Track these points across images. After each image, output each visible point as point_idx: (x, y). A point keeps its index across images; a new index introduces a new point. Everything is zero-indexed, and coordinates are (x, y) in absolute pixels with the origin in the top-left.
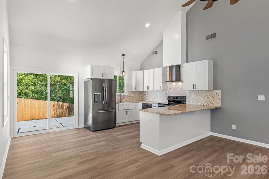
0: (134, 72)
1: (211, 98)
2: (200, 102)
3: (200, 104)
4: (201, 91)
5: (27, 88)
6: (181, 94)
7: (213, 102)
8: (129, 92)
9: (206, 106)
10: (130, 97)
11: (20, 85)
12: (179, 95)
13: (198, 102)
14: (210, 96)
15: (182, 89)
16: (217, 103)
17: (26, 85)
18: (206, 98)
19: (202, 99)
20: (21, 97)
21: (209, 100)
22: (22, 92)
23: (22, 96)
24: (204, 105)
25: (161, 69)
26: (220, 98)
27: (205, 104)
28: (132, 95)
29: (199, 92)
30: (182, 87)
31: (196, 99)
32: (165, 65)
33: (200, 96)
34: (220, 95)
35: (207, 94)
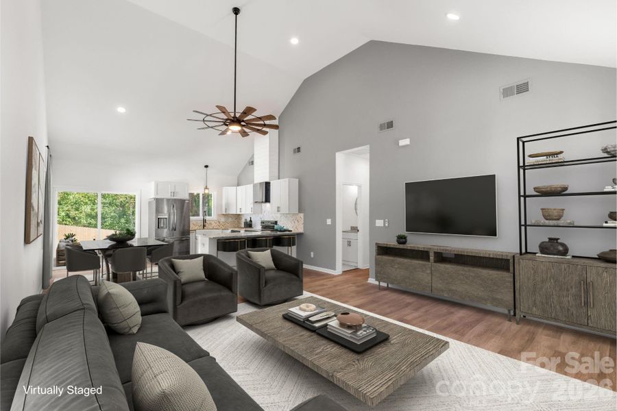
0: (225, 189)
1: (296, 222)
5: (77, 209)
7: (298, 228)
8: (218, 215)
10: (219, 223)
11: (65, 204)
16: (301, 228)
17: (76, 203)
18: (293, 222)
19: (290, 224)
20: (66, 224)
22: (68, 216)
23: (68, 223)
25: (252, 185)
26: (303, 222)
28: (223, 220)
32: (255, 182)
33: (288, 220)
34: (303, 218)
35: (293, 218)
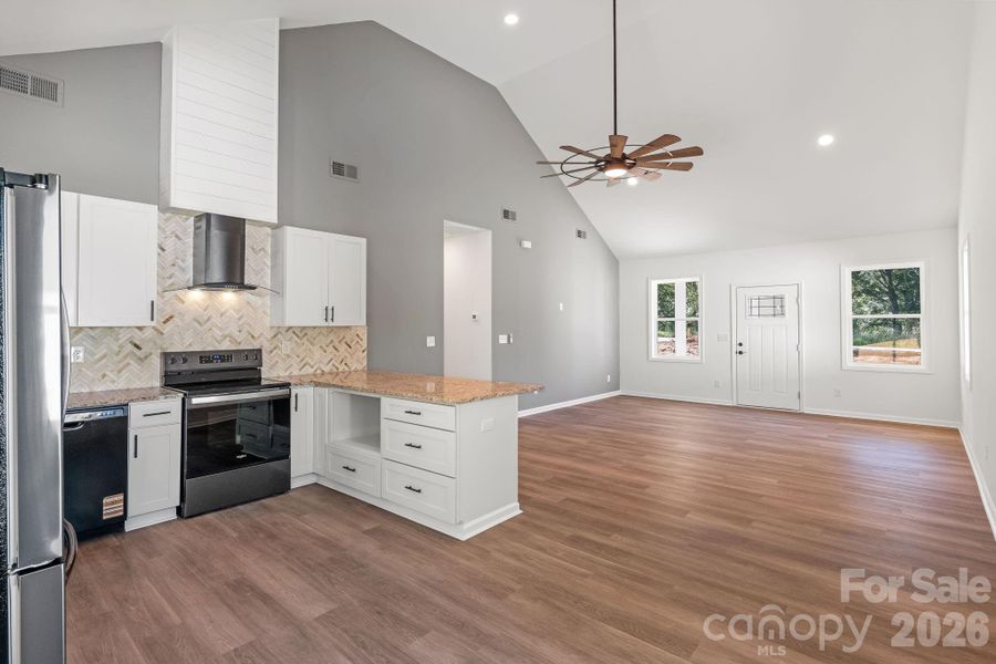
1: (343, 347)
2: (312, 363)
3: (312, 371)
4: (315, 328)
6: (233, 340)
7: (348, 361)
9: (331, 373)
12: (226, 346)
13: (305, 365)
14: (340, 342)
15: (240, 319)
16: (358, 360)
18: (331, 349)
19: (318, 353)
21: (338, 354)
24: (323, 373)
26: (364, 344)
27: (327, 369)
29: (310, 333)
30: (238, 311)
31: (298, 356)
33: (312, 344)
34: (365, 338)
35: (332, 337)
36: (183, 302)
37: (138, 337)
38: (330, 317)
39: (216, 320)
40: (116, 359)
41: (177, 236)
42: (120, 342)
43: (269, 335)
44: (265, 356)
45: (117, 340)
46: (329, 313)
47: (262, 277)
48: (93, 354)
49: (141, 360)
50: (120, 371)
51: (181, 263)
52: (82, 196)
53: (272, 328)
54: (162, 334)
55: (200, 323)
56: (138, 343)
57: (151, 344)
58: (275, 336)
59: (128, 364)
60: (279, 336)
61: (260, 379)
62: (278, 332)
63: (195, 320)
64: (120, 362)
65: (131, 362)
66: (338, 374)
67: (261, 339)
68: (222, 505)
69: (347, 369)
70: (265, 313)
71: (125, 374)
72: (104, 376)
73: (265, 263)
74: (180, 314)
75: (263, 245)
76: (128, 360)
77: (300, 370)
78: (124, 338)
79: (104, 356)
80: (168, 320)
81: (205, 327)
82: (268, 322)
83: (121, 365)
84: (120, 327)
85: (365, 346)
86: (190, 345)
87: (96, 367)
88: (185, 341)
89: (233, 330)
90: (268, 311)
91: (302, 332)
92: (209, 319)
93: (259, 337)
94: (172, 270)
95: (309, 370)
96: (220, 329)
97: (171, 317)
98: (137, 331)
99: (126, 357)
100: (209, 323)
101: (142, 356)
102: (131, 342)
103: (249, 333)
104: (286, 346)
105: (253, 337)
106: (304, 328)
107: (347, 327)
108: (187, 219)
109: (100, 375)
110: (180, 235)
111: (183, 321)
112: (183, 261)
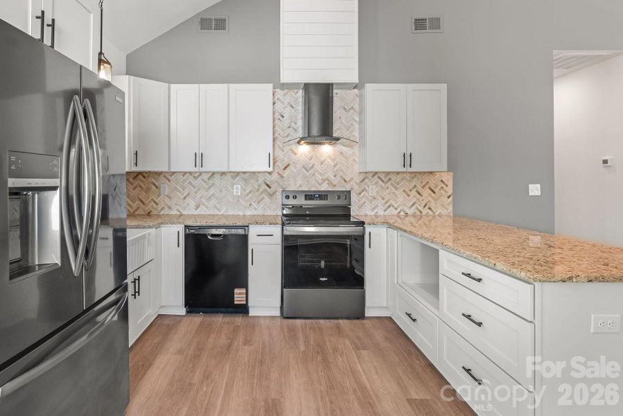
1: (426, 192)
2: (396, 206)
3: (395, 212)
4: (395, 173)
6: (330, 183)
7: (433, 205)
9: (414, 215)
12: (324, 187)
13: (389, 206)
14: (423, 187)
15: (335, 166)
16: (442, 206)
18: (414, 193)
19: (401, 197)
21: (421, 198)
26: (450, 190)
27: (410, 212)
29: (393, 177)
30: (333, 160)
31: (383, 199)
33: (396, 188)
34: (450, 184)
35: (415, 182)
36: (296, 154)
37: (269, 179)
38: (408, 163)
39: (318, 167)
40: (257, 194)
41: (291, 106)
42: (259, 182)
43: (358, 179)
44: (354, 197)
45: (257, 181)
46: (407, 159)
47: (353, 131)
48: (245, 190)
49: (271, 195)
50: (259, 203)
51: (293, 125)
52: (231, 85)
53: (361, 173)
54: (283, 177)
55: (307, 170)
56: (268, 183)
57: (276, 184)
58: (363, 181)
59: (263, 198)
60: (366, 180)
61: (349, 215)
62: (367, 175)
63: (304, 167)
64: (259, 196)
65: (265, 196)
66: (421, 217)
67: (352, 183)
68: (310, 316)
69: (430, 213)
70: (354, 161)
71: (262, 205)
72: (250, 205)
73: (354, 119)
74: (294, 162)
75: (352, 105)
76: (263, 195)
77: (385, 210)
78: (261, 179)
79: (250, 192)
80: (286, 167)
81: (310, 172)
82: (357, 168)
83: (260, 198)
84: (259, 172)
85: (450, 192)
86: (301, 186)
87: (247, 198)
88: (298, 183)
89: (330, 175)
90: (357, 160)
91: (386, 177)
92: (313, 166)
93: (350, 181)
94: (289, 131)
95: (392, 211)
96: (321, 174)
97: (288, 165)
98: (268, 174)
99: (262, 192)
100: (313, 169)
101: (271, 193)
102: (265, 183)
103: (342, 177)
104: (373, 189)
105: (345, 181)
106: (388, 173)
107: (431, 173)
108: (297, 92)
109: (248, 204)
110: (293, 104)
111: (296, 168)
112: (295, 123)
